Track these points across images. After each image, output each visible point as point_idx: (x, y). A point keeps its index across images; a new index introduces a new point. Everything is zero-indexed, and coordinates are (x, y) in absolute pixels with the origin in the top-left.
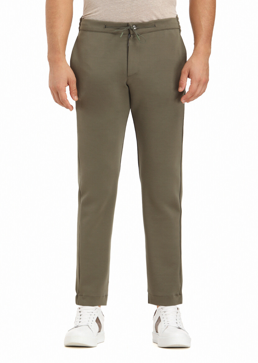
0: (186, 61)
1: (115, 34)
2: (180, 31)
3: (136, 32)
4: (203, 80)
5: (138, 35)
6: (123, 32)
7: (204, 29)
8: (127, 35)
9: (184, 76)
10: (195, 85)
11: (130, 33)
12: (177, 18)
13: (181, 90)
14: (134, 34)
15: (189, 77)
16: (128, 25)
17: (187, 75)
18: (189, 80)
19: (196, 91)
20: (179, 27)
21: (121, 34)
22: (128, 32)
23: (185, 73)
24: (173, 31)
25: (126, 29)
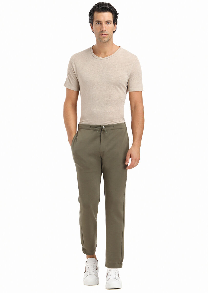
0: (129, 149)
1: (95, 130)
2: (127, 129)
3: (105, 129)
4: (138, 159)
5: (106, 131)
6: (98, 129)
7: (138, 134)
8: (100, 131)
9: (128, 157)
10: (134, 161)
11: (102, 130)
12: (125, 123)
13: (126, 164)
14: (104, 130)
15: (130, 157)
16: (100, 126)
17: (129, 156)
18: (130, 159)
19: (134, 163)
20: (126, 127)
21: (97, 130)
22: (101, 129)
23: (128, 155)
24: (123, 129)
25: (100, 128)
